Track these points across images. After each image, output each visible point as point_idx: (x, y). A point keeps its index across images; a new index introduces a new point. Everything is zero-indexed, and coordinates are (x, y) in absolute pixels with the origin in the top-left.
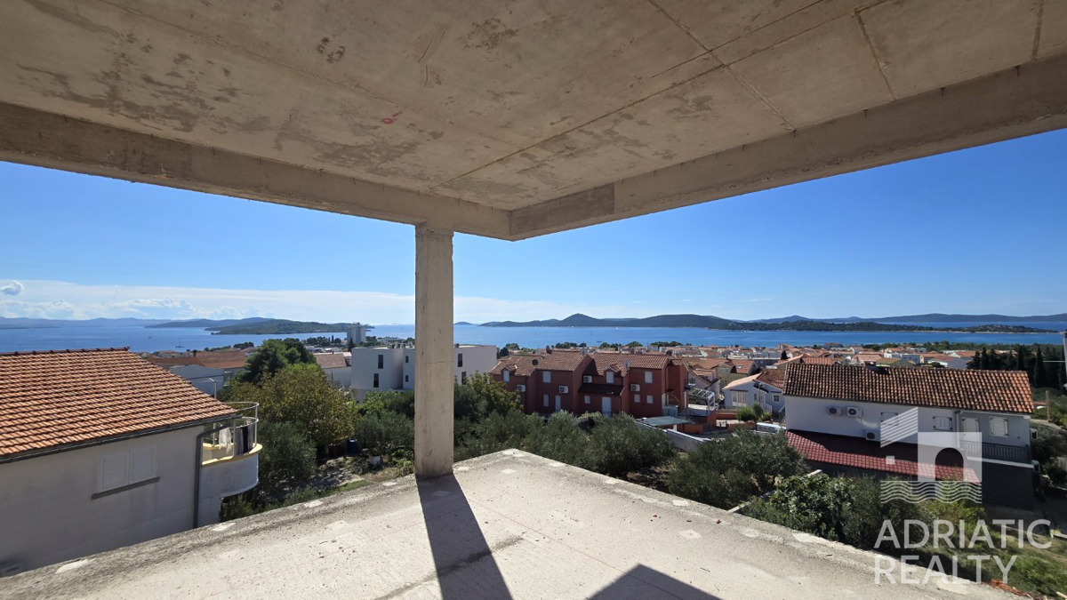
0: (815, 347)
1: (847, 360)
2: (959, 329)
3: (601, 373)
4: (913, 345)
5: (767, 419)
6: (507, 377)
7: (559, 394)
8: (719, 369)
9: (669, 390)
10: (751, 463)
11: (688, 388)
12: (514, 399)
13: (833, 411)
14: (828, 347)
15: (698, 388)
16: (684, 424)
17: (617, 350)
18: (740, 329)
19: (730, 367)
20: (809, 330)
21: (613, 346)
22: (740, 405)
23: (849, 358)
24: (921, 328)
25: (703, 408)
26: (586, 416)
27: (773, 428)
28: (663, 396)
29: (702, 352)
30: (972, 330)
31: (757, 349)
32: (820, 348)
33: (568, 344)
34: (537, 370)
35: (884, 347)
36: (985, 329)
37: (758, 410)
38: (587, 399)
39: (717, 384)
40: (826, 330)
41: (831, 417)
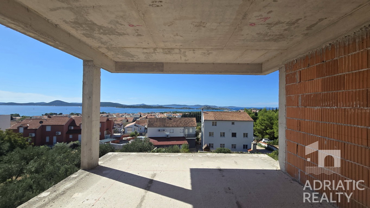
0: (148, 113)
1: (156, 117)
2: (179, 108)
3: (78, 125)
4: (170, 112)
5: (139, 136)
6: (21, 130)
7: (55, 136)
8: (123, 121)
9: (107, 129)
10: (141, 149)
11: (113, 128)
12: (27, 141)
13: (159, 130)
14: (152, 113)
15: (117, 128)
16: (114, 141)
17: (78, 116)
18: (126, 108)
19: (126, 120)
20: (146, 108)
21: (76, 114)
22: (130, 132)
23: (157, 116)
24: (172, 108)
25: (120, 134)
26: (72, 143)
27: (142, 138)
28: (105, 132)
29: (114, 115)
30: (181, 108)
31: (132, 114)
32: (149, 113)
33: (52, 113)
34: (42, 126)
35: (165, 113)
36: (183, 108)
37: (136, 133)
38: (71, 136)
39: (122, 126)
40: (151, 108)
41: (159, 132)
